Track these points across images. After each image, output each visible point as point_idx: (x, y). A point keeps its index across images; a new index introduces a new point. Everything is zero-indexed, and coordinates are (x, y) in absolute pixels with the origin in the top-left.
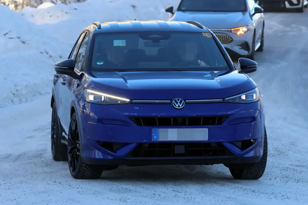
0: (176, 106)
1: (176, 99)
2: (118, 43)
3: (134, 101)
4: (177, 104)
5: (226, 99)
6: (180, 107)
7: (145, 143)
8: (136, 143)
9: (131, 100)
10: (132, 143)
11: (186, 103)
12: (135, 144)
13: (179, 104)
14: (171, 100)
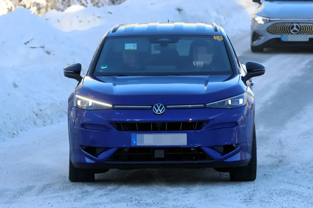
0: (156, 112)
1: (157, 105)
3: (115, 106)
4: (157, 110)
5: (207, 104)
6: (160, 113)
7: (124, 148)
8: (117, 148)
9: (113, 105)
10: (113, 148)
11: (167, 109)
12: (115, 148)
13: (159, 109)
14: (152, 106)
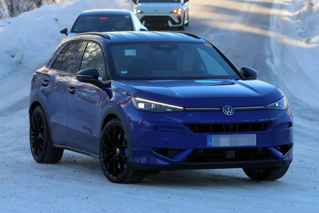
0: (227, 113)
1: (225, 106)
2: (129, 53)
3: (187, 108)
4: (227, 111)
5: (268, 106)
6: (230, 114)
7: (201, 149)
8: (193, 149)
9: (184, 107)
10: (189, 149)
11: (235, 110)
12: (191, 150)
13: (229, 111)
14: (221, 108)
